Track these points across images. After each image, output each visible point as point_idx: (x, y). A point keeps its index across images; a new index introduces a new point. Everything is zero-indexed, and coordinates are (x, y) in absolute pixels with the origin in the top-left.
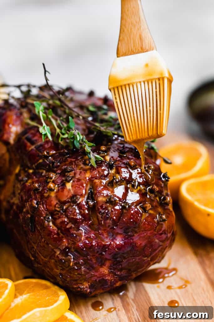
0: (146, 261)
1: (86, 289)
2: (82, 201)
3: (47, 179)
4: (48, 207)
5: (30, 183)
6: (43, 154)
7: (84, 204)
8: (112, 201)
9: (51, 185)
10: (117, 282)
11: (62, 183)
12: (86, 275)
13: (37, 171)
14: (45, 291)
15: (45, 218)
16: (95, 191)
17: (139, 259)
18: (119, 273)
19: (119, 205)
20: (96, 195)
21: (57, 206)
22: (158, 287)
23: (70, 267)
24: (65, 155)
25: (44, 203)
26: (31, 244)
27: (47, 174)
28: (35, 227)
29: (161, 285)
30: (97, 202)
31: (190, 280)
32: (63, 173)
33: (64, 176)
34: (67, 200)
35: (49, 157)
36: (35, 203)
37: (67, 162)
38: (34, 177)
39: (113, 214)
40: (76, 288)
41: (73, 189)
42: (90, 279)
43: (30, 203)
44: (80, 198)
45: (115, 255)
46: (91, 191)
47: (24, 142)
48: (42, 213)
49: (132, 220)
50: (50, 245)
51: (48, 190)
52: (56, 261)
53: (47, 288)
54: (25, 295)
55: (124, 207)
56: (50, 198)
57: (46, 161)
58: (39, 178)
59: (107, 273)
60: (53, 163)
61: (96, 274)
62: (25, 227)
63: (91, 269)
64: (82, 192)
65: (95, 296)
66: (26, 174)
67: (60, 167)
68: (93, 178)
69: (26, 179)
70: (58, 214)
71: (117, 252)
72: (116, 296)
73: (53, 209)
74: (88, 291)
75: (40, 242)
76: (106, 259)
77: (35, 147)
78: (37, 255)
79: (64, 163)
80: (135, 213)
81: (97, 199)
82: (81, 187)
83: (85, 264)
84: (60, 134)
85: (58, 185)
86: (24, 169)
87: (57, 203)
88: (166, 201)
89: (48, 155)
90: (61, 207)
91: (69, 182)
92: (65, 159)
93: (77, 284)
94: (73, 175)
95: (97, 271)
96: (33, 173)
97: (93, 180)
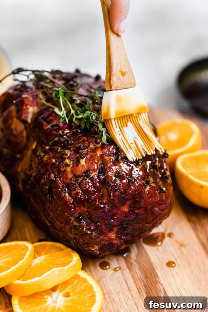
0: (148, 227)
1: (96, 251)
2: (94, 175)
3: (62, 156)
4: (64, 180)
5: (46, 158)
6: (59, 133)
7: (96, 178)
8: (120, 176)
9: (67, 161)
10: (122, 245)
11: (76, 160)
12: (96, 239)
13: (53, 147)
14: (60, 252)
15: (62, 189)
16: (105, 167)
17: (142, 225)
18: (124, 237)
19: (126, 179)
20: (106, 171)
21: (73, 179)
22: (157, 249)
23: (83, 233)
24: (78, 135)
25: (61, 176)
26: (48, 212)
27: (62, 150)
28: (52, 197)
29: (160, 248)
30: (107, 176)
31: (184, 243)
32: (77, 150)
33: (78, 153)
34: (81, 174)
35: (64, 136)
36: (53, 177)
37: (80, 141)
38: (51, 153)
39: (121, 187)
40: (87, 250)
41: (86, 165)
42: (100, 242)
43: (48, 176)
44: (92, 173)
45: (122, 222)
46: (101, 167)
47: (40, 122)
48: (59, 185)
49: (137, 192)
50: (66, 213)
51: (64, 165)
52: (71, 227)
53: (61, 250)
54: (43, 255)
55: (130, 181)
56: (66, 173)
57: (61, 139)
58: (55, 154)
59: (114, 237)
60: (68, 141)
61: (105, 238)
62: (42, 196)
63: (101, 234)
64: (94, 167)
65: (103, 257)
66: (43, 150)
67: (74, 145)
68: (104, 155)
69: (43, 154)
70: (73, 186)
71: (123, 219)
72: (121, 257)
73: (69, 182)
74: (98, 253)
75: (57, 210)
76: (114, 226)
77: (51, 126)
78: (53, 221)
79: (77, 141)
80: (140, 186)
81: (107, 174)
82: (93, 163)
83: (96, 229)
84: (74, 114)
85: (73, 161)
86: (41, 146)
87: (73, 177)
88: (165, 175)
89: (63, 134)
90: (76, 181)
91: (83, 158)
92: (78, 138)
93: (88, 247)
94: (86, 152)
95: (106, 236)
96: (49, 149)
97: (104, 157)
